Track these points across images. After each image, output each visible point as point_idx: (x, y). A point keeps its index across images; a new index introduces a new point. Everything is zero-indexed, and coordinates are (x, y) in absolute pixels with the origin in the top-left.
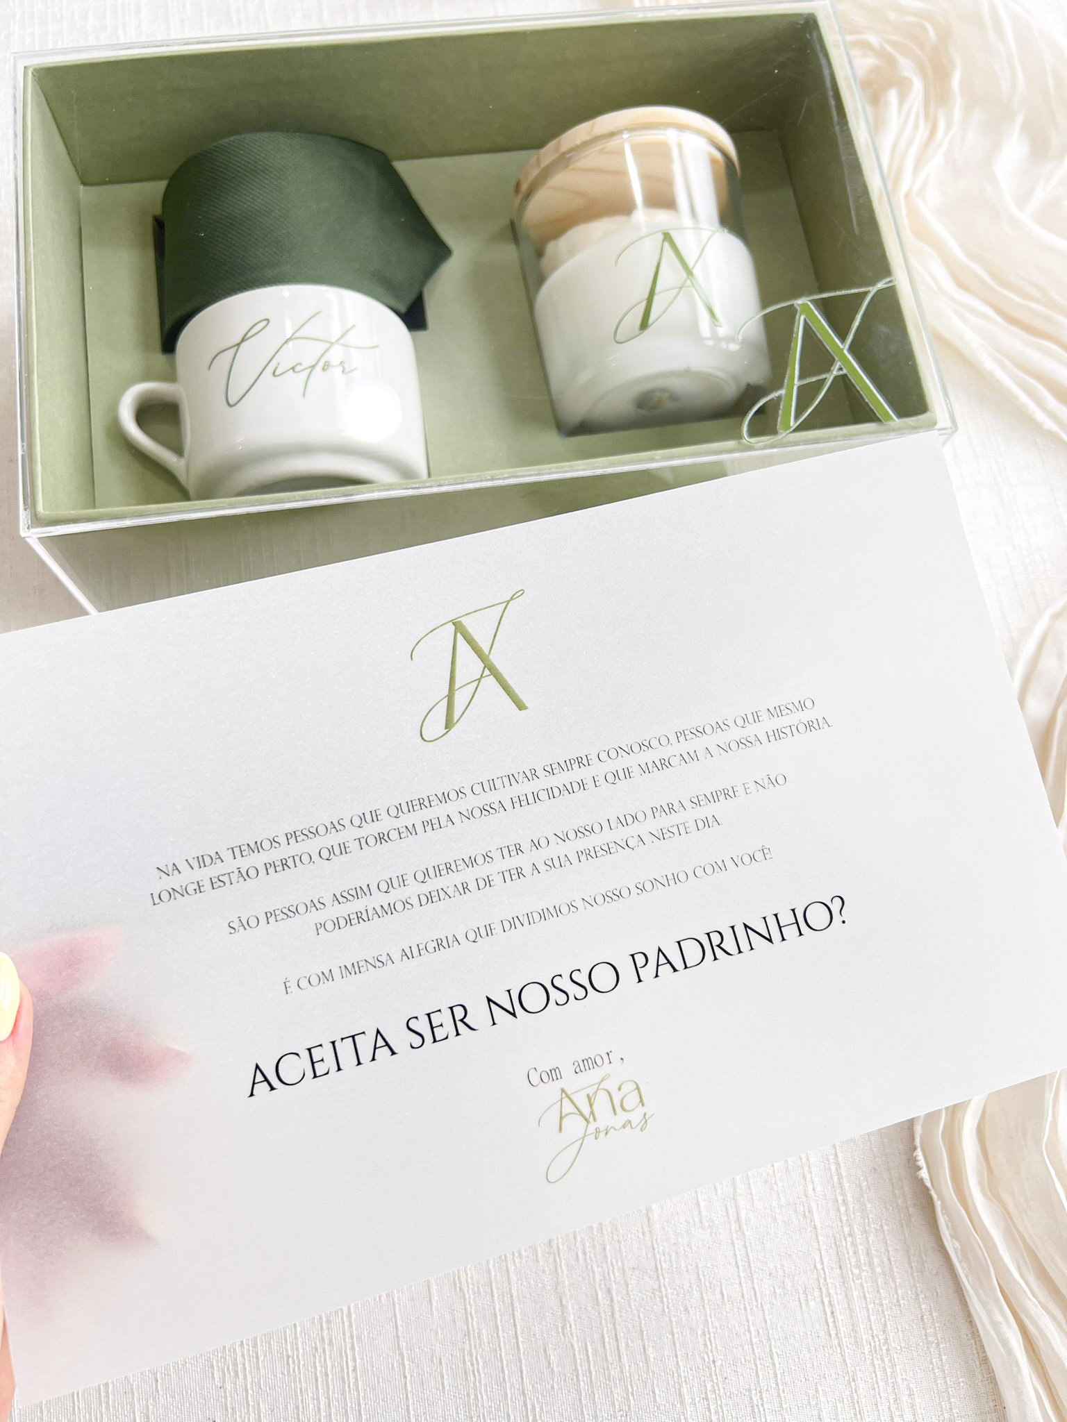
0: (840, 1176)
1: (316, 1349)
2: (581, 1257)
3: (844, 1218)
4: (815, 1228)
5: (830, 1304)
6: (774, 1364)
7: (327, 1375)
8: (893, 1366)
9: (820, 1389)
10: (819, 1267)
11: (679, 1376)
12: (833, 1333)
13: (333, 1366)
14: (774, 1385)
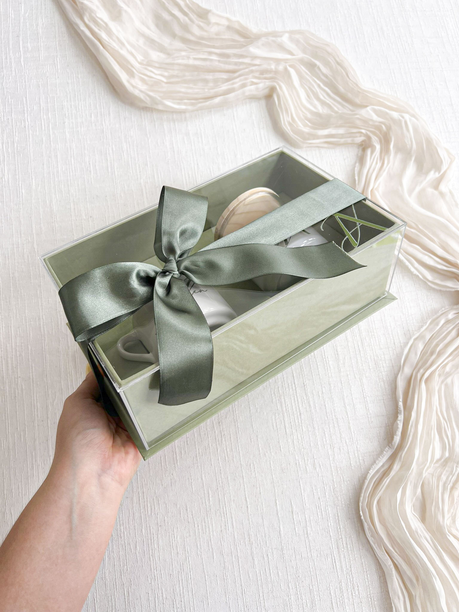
0: (339, 521)
1: (179, 572)
2: (259, 545)
3: (340, 533)
4: (331, 536)
5: (334, 559)
6: (317, 577)
7: (182, 580)
8: (353, 578)
9: (330, 585)
10: (331, 548)
11: (288, 580)
12: (335, 568)
13: (184, 577)
14: (317, 584)
